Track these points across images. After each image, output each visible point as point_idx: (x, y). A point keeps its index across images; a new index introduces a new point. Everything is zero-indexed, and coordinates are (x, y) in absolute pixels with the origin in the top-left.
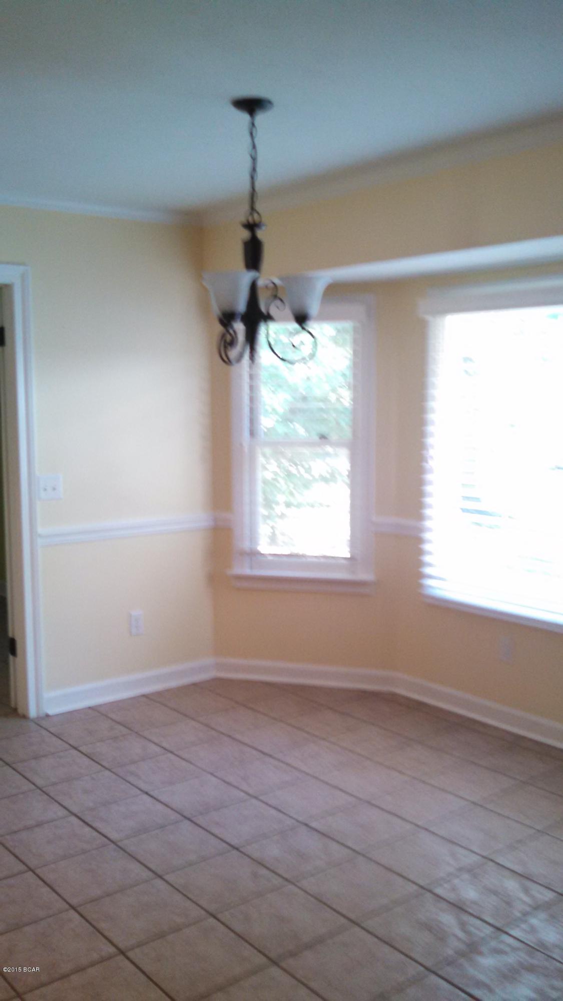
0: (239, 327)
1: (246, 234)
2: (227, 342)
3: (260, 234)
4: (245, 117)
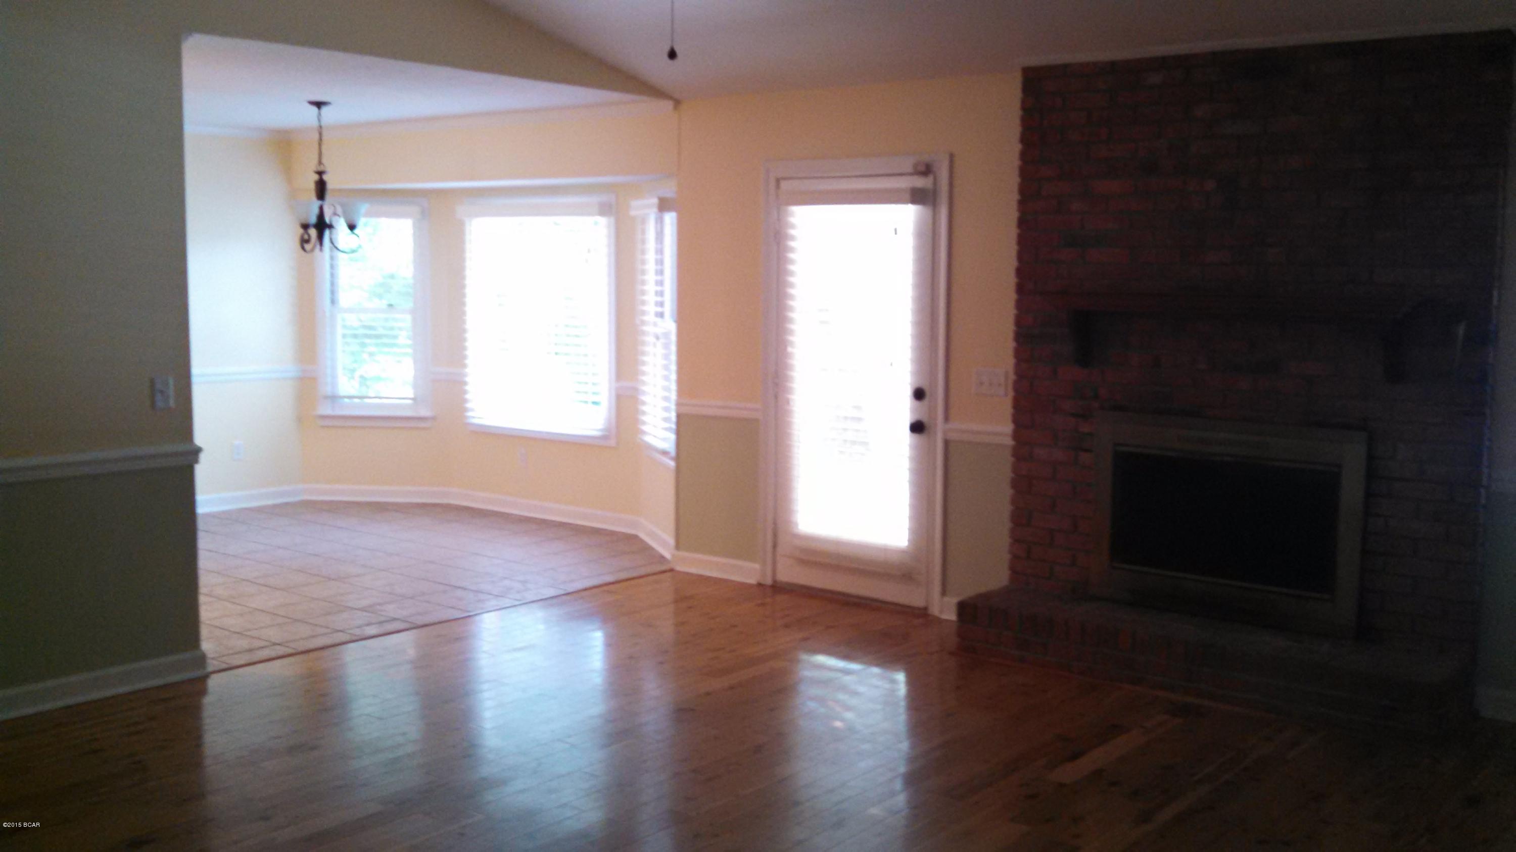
0: (313, 232)
1: (316, 177)
2: (304, 241)
3: (325, 177)
4: (314, 109)
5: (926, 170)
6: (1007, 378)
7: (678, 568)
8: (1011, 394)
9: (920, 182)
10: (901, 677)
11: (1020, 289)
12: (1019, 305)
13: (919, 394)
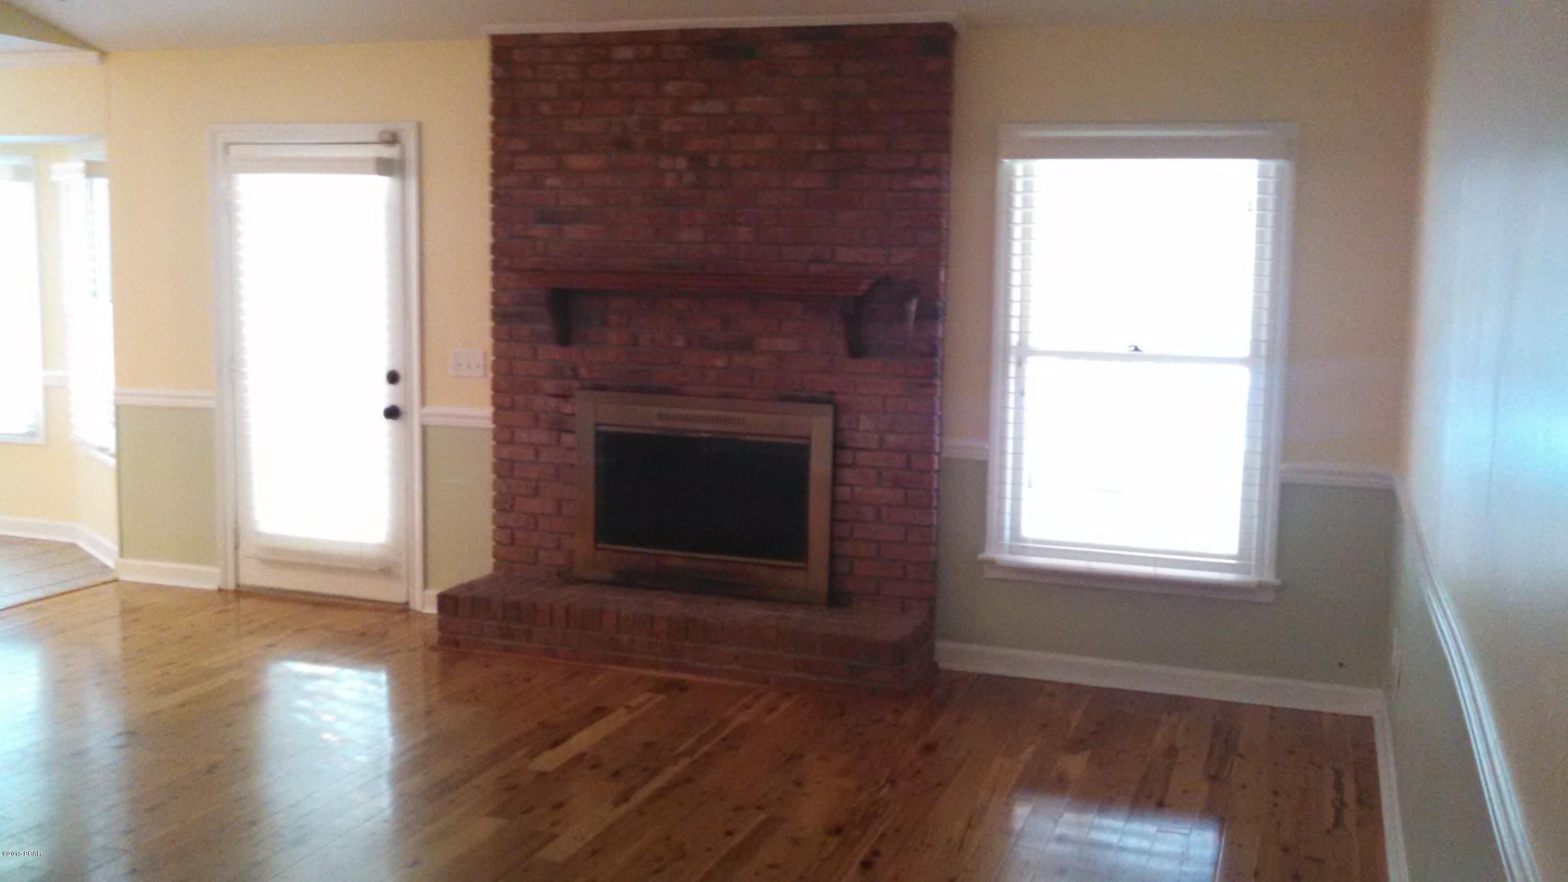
5: (393, 139)
6: (485, 358)
7: (124, 577)
8: (490, 375)
9: (389, 152)
10: (383, 677)
11: (496, 266)
12: (496, 282)
13: (393, 378)
